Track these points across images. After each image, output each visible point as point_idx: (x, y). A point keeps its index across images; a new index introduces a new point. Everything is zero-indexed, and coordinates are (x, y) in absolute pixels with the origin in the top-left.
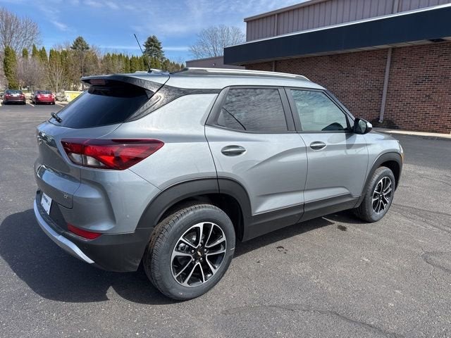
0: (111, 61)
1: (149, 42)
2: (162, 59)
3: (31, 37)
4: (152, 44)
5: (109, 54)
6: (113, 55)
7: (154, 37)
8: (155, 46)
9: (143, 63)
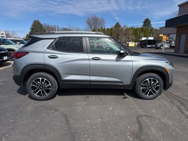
0: (128, 30)
1: (145, 21)
2: (150, 28)
3: (102, 25)
4: (147, 22)
5: (127, 28)
6: (129, 28)
7: (148, 18)
8: (148, 22)
9: (141, 30)
